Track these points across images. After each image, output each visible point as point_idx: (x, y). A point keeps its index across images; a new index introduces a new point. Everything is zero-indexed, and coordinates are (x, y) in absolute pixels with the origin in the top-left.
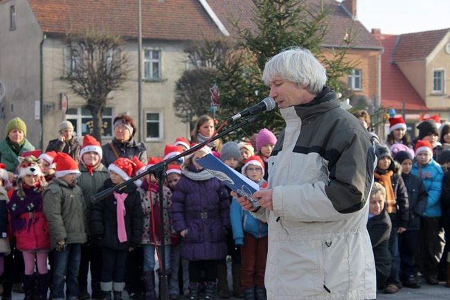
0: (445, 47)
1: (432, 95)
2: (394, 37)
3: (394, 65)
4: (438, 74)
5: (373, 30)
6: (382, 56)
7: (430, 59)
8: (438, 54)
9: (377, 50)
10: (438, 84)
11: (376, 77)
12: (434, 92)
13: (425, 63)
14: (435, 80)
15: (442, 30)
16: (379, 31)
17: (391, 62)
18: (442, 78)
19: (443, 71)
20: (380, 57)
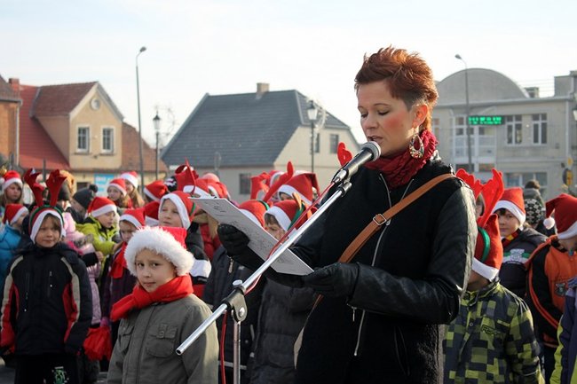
0: (90, 102)
1: (76, 154)
2: (34, 89)
3: (34, 119)
4: (83, 131)
5: (10, 80)
6: (21, 109)
7: (74, 114)
8: (83, 109)
9: (16, 102)
10: (82, 142)
11: (14, 133)
12: (79, 150)
13: (68, 119)
14: (79, 138)
15: (87, 84)
16: (17, 81)
17: (31, 115)
18: (87, 136)
19: (88, 128)
20: (18, 110)
